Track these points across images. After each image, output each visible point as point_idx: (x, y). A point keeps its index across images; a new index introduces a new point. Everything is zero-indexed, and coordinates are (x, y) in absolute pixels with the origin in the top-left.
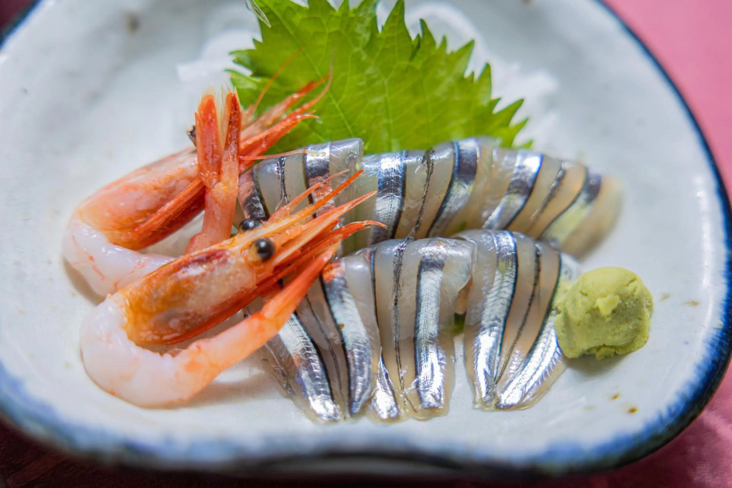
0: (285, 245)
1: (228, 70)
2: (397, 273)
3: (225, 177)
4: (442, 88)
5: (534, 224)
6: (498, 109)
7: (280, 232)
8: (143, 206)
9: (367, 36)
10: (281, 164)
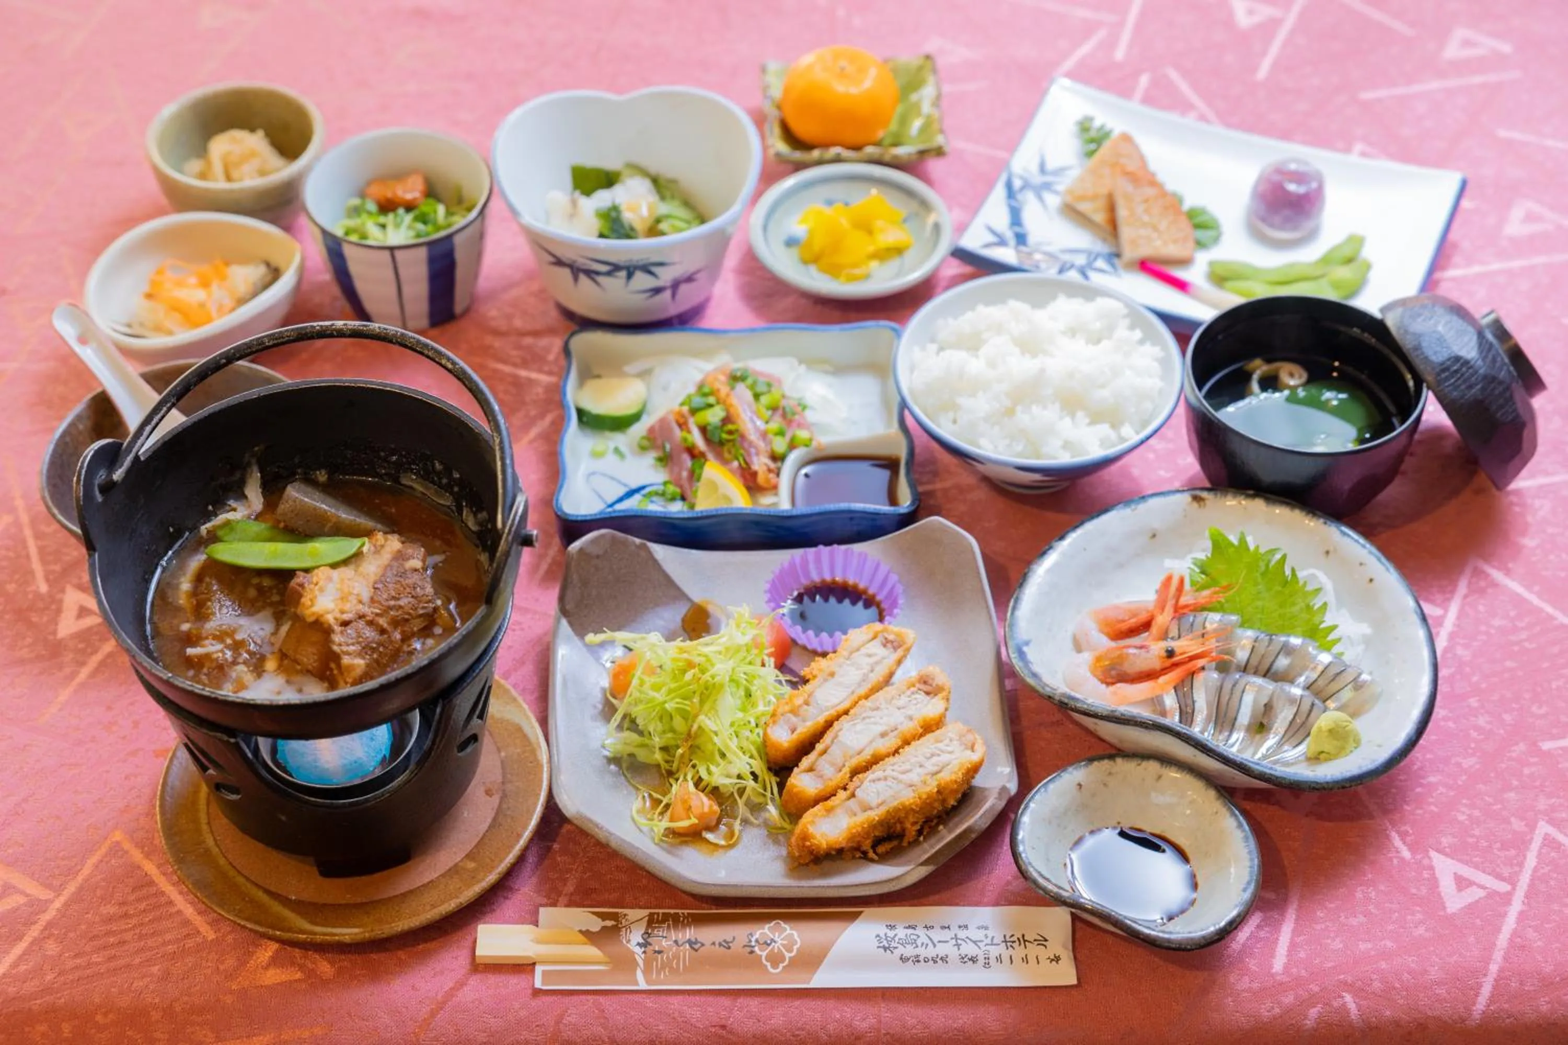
0: (1181, 654)
1: (1189, 568)
2: (1234, 686)
3: (1165, 613)
4: (1297, 608)
5: (1321, 691)
6: (1322, 626)
7: (1181, 647)
8: (1120, 618)
9: (1263, 568)
10: (1195, 616)
